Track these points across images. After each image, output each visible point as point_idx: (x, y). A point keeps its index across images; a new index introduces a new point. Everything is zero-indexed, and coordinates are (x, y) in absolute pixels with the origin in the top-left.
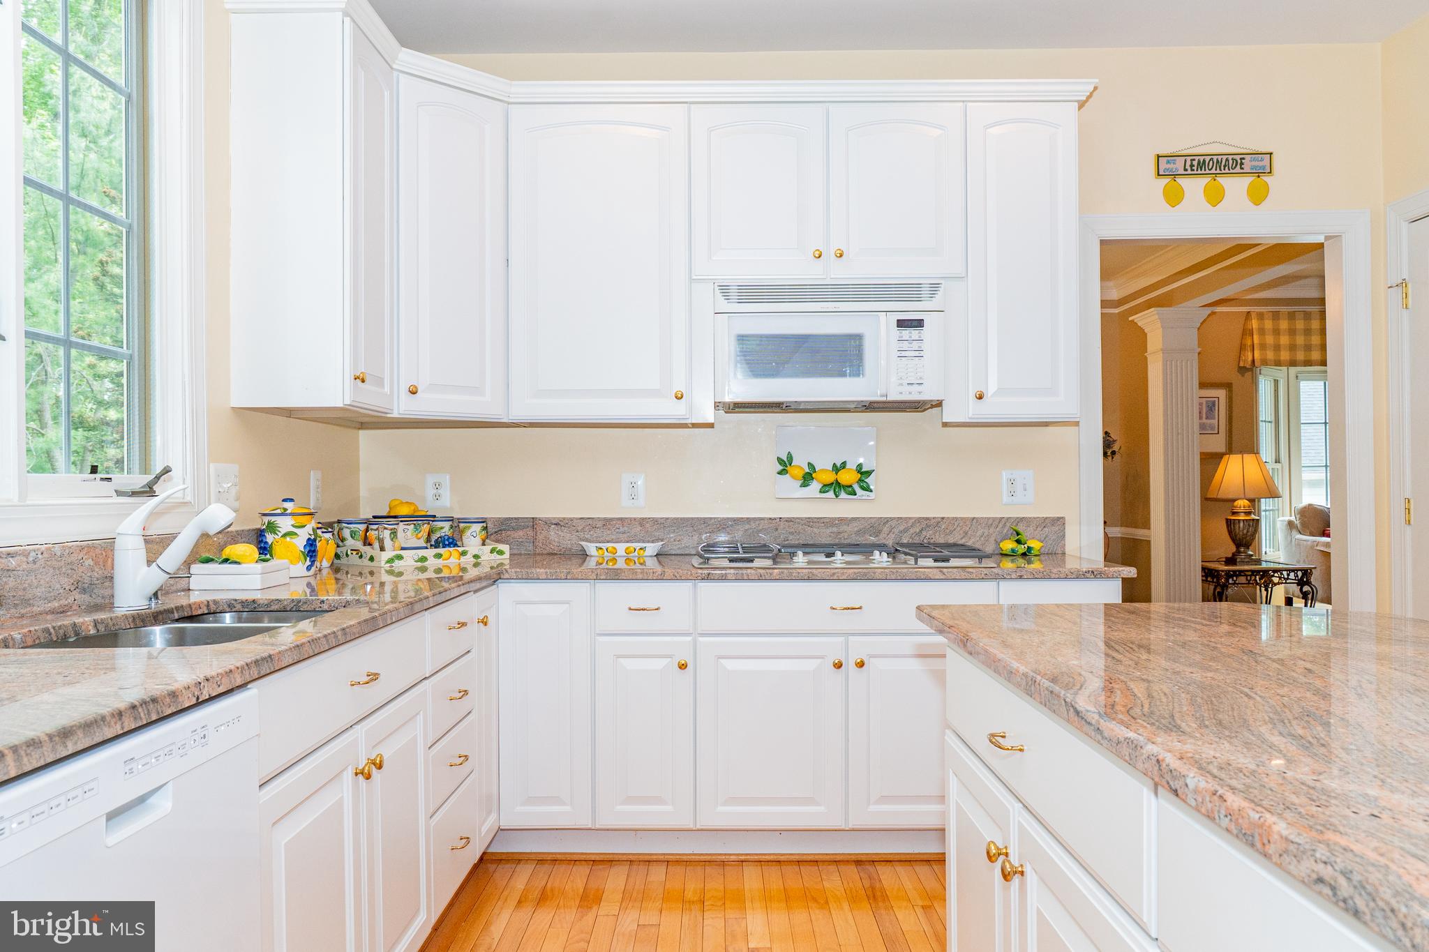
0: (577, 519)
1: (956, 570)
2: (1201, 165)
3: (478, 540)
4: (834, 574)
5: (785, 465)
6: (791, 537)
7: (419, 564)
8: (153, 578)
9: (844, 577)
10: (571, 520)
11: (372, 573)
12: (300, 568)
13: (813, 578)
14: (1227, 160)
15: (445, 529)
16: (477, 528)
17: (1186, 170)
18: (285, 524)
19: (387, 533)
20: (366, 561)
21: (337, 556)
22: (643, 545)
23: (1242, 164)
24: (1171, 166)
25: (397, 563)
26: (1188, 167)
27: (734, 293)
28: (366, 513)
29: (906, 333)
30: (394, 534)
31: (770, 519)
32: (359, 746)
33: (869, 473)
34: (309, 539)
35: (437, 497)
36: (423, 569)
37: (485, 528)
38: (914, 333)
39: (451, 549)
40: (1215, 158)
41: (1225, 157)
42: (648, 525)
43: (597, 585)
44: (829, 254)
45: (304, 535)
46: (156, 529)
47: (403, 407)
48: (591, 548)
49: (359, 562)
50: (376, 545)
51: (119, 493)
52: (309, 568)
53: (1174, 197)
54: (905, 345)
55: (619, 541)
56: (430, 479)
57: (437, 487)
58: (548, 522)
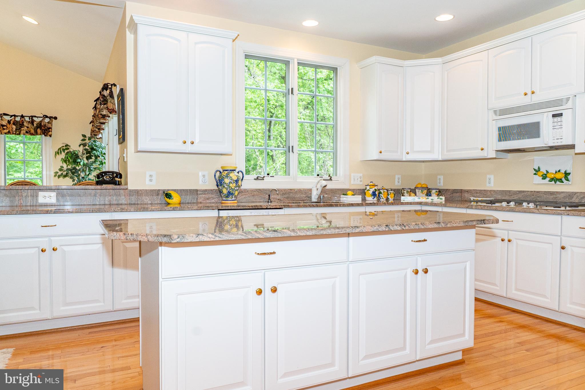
0: (472, 190)
1: (543, 210)
4: (503, 209)
5: (537, 172)
9: (506, 210)
10: (471, 190)
12: (371, 198)
13: (497, 210)
27: (498, 113)
29: (556, 119)
31: (531, 191)
33: (569, 174)
34: (373, 191)
35: (440, 183)
38: (559, 119)
42: (492, 193)
43: (443, 208)
44: (529, 93)
52: (373, 198)
54: (555, 124)
55: (482, 197)
56: (438, 177)
57: (440, 179)
58: (465, 191)
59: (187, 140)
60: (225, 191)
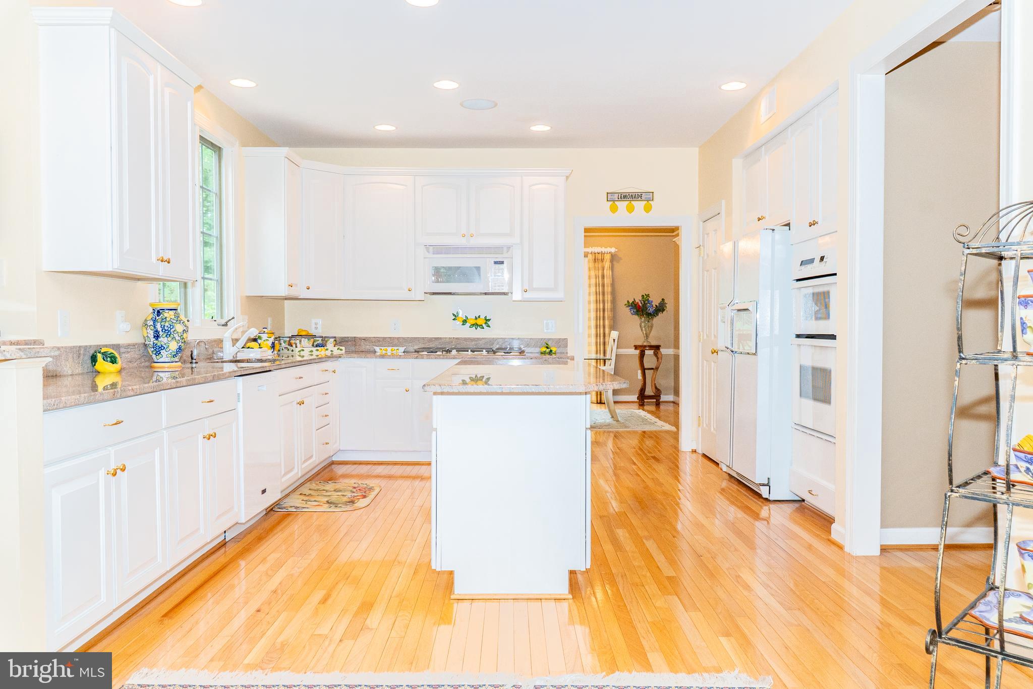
0: (371, 337)
2: (625, 197)
3: (333, 345)
5: (455, 317)
6: (458, 345)
7: (310, 353)
8: (234, 350)
10: (369, 338)
11: (293, 356)
12: (270, 352)
14: (635, 195)
15: (320, 341)
16: (331, 340)
17: (618, 199)
18: (264, 336)
19: (298, 341)
20: (290, 352)
21: (279, 351)
22: (398, 348)
23: (641, 196)
24: (613, 197)
25: (302, 352)
26: (619, 197)
27: (431, 250)
28: (288, 334)
30: (300, 341)
31: (450, 338)
32: (298, 396)
33: (489, 320)
35: (316, 328)
36: (312, 355)
37: (335, 340)
39: (322, 348)
40: (630, 194)
41: (634, 194)
42: (401, 340)
43: (378, 360)
44: (468, 235)
46: (235, 337)
47: (304, 294)
48: (377, 349)
49: (288, 352)
50: (294, 346)
51: (219, 325)
52: (272, 352)
53: (614, 209)
54: (497, 271)
55: (389, 346)
56: (314, 321)
57: (316, 324)
58: (361, 339)
59: (161, 255)
60: (173, 346)
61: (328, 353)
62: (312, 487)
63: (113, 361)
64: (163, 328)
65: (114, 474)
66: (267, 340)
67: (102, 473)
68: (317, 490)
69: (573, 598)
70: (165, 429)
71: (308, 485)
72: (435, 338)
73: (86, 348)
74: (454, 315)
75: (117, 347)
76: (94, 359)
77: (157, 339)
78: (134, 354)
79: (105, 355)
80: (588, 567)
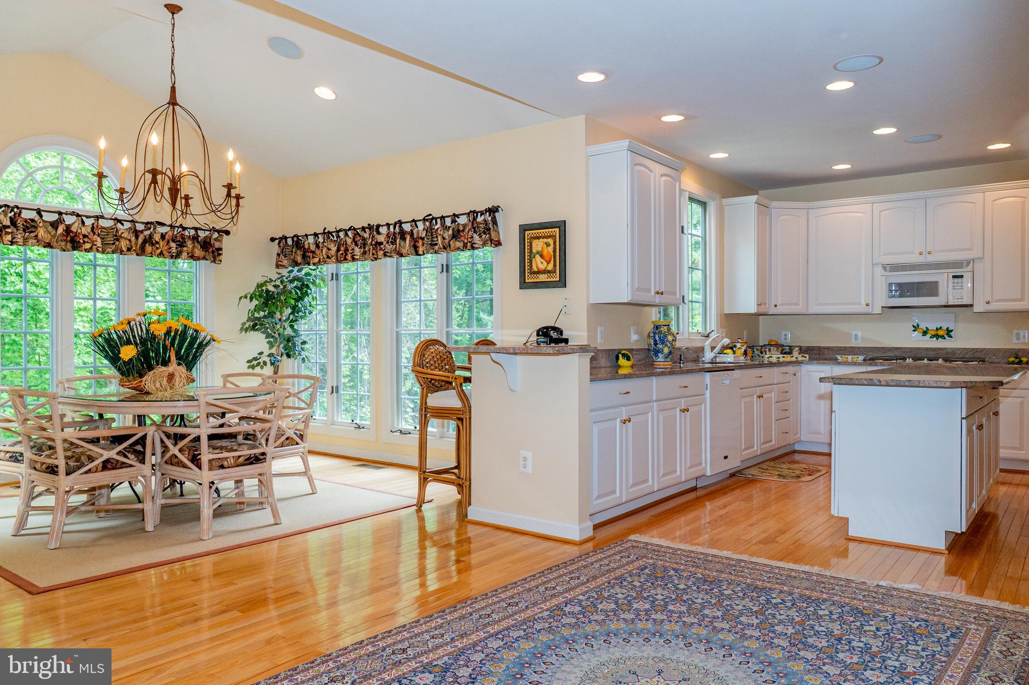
0: (835, 347)
3: (798, 353)
5: (916, 328)
6: (918, 355)
8: (712, 355)
10: (833, 347)
12: (742, 358)
15: (787, 349)
16: (797, 349)
18: (739, 345)
19: (767, 350)
20: (761, 358)
21: (752, 357)
22: (858, 356)
27: (888, 269)
28: (761, 344)
29: (956, 280)
30: (770, 349)
31: (910, 347)
32: (758, 391)
33: (951, 331)
35: (786, 339)
37: (800, 349)
38: (960, 280)
39: (788, 355)
42: (861, 349)
44: (925, 253)
45: (744, 348)
46: (713, 345)
47: (773, 310)
48: (839, 357)
50: (764, 353)
54: (956, 285)
55: (850, 355)
56: (783, 333)
57: (786, 335)
58: (824, 348)
59: (657, 290)
60: (666, 350)
61: (794, 359)
62: (770, 465)
63: (628, 359)
64: (660, 338)
65: (624, 423)
66: (740, 348)
67: (618, 421)
68: (774, 467)
69: (949, 553)
70: (655, 401)
71: (768, 463)
72: (895, 348)
73: (613, 350)
74: (914, 326)
75: (631, 350)
76: (617, 358)
77: (656, 346)
78: (641, 356)
79: (624, 355)
80: (964, 530)
